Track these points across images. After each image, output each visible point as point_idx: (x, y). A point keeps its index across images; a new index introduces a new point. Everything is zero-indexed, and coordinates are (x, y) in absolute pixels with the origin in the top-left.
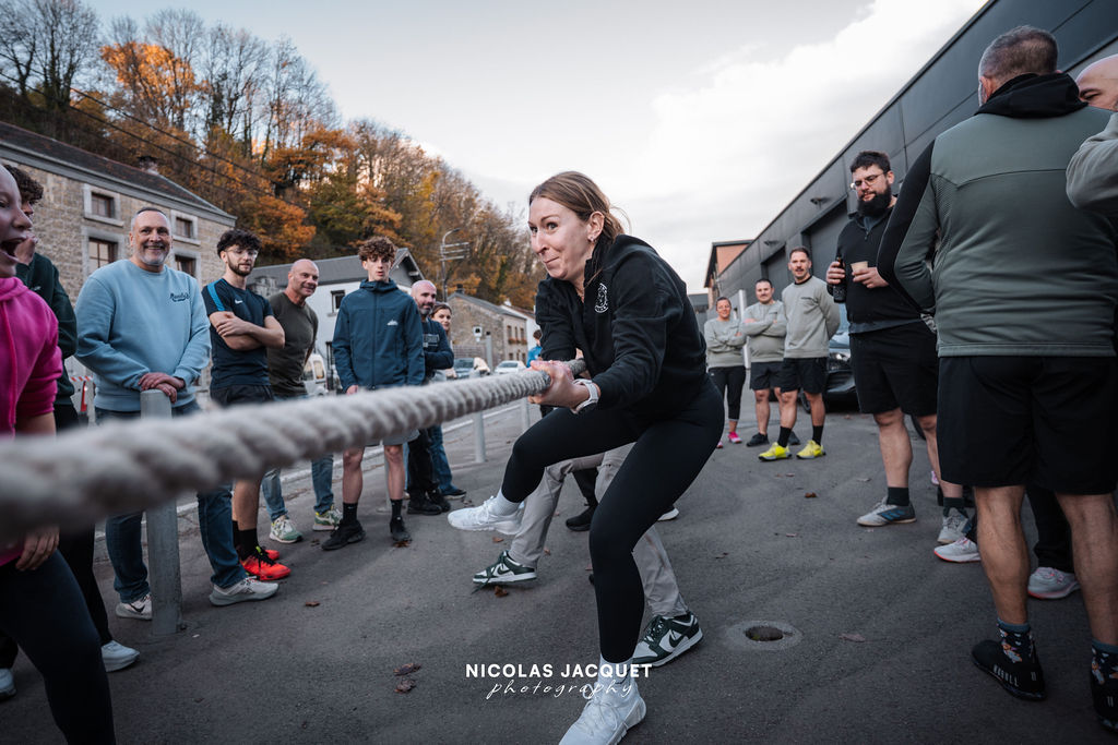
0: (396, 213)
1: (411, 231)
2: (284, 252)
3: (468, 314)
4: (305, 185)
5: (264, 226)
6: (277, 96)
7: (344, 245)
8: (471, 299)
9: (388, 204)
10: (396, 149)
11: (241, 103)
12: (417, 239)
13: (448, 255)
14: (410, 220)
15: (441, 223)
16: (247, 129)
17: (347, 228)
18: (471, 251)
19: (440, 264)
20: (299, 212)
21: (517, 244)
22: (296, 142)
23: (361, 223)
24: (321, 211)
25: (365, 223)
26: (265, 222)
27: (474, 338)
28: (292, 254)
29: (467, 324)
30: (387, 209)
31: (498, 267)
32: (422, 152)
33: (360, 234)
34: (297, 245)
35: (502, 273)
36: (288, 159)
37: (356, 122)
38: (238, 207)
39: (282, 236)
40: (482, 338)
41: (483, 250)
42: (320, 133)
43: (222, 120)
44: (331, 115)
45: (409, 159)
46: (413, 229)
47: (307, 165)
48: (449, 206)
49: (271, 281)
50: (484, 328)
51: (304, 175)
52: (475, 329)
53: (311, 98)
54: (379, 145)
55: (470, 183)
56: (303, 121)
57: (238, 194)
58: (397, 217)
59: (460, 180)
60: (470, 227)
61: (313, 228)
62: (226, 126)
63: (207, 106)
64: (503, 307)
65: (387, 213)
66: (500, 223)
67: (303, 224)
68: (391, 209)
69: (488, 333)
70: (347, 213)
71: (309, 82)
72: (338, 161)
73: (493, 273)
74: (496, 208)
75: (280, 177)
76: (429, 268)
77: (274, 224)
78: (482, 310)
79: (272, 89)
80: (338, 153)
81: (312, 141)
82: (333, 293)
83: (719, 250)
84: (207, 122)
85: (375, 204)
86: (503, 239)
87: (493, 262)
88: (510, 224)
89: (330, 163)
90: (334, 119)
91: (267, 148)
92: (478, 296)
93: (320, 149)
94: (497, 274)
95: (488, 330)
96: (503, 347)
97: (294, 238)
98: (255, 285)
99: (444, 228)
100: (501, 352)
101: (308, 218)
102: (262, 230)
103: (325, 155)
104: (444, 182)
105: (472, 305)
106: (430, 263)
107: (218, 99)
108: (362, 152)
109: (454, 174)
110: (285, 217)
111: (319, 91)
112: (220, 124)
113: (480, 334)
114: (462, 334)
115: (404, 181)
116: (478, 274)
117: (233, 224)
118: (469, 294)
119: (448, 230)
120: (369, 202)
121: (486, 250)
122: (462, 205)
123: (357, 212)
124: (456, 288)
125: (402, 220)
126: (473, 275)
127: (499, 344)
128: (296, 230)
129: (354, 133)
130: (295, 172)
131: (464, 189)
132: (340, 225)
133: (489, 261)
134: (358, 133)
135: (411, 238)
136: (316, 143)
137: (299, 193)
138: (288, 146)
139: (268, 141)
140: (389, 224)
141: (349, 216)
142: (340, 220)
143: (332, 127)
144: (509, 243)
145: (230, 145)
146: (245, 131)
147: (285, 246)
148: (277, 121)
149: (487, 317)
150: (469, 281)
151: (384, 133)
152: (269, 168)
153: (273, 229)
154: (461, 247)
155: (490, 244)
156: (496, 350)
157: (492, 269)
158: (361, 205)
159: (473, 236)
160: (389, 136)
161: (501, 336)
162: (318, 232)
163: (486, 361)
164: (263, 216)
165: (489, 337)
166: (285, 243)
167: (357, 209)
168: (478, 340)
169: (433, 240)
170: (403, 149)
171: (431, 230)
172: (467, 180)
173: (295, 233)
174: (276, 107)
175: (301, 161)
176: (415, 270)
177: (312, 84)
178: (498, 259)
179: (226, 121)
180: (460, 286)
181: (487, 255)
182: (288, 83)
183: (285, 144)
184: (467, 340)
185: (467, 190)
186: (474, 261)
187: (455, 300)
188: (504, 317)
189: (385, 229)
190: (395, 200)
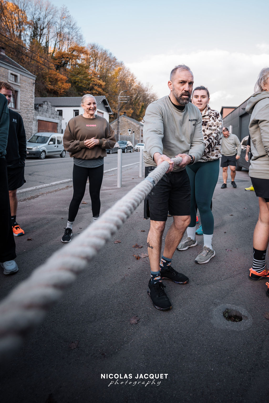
0: (103, 82)
1: (108, 89)
2: (58, 92)
3: (127, 124)
4: (69, 67)
5: (50, 81)
6: (60, 30)
7: (82, 92)
8: (129, 118)
9: (100, 78)
10: (105, 57)
11: (45, 31)
12: (111, 93)
13: (121, 100)
14: (108, 85)
15: (120, 88)
16: (47, 42)
17: (83, 86)
18: (131, 100)
19: (118, 103)
20: (65, 77)
21: (148, 99)
22: (66, 49)
23: (89, 84)
24: (74, 78)
25: (91, 85)
26: (51, 80)
27: (128, 133)
28: (61, 93)
29: (126, 127)
30: (100, 80)
31: (141, 107)
32: (116, 59)
33: (88, 88)
34: (63, 90)
35: (142, 109)
36: (62, 56)
37: (90, 44)
38: (40, 73)
39: (57, 86)
40: (131, 133)
41: (136, 99)
42: (76, 47)
43: (37, 37)
44: (81, 40)
45: (110, 61)
46: (109, 89)
47: (70, 59)
48: (124, 81)
49: (49, 103)
50: (132, 130)
51: (69, 63)
52: (129, 130)
53: (73, 33)
54: (99, 55)
55: (133, 73)
56: (70, 42)
57: (41, 67)
58: (104, 84)
59: (129, 72)
60: (131, 91)
61: (70, 84)
62: (38, 40)
63: (31, 31)
64: (141, 123)
65: (99, 81)
66: (143, 90)
67: (66, 82)
68: (101, 80)
69: (134, 132)
70: (84, 80)
71: (73, 26)
72: (82, 59)
73: (139, 109)
74: (142, 84)
75: (58, 63)
76: (114, 104)
77: (55, 81)
78: (133, 123)
79: (58, 27)
80: (83, 56)
81: (73, 50)
82: (74, 110)
83: (224, 109)
84: (31, 37)
85: (95, 78)
86: (143, 97)
87: (139, 105)
88: (147, 91)
89: (79, 59)
90: (82, 42)
91: (54, 50)
92: (132, 117)
93: (75, 53)
94: (140, 110)
95: (134, 131)
96: (139, 138)
97: (62, 87)
98: (42, 104)
99: (121, 90)
100: (138, 140)
101: (68, 80)
102: (50, 83)
103: (77, 56)
104: (123, 72)
105: (129, 120)
106: (115, 103)
107: (36, 28)
108: (92, 57)
109: (127, 69)
110: (59, 79)
111: (77, 30)
112: (36, 39)
113: (130, 132)
114: (124, 131)
115: (108, 70)
116: (133, 109)
117: (35, 79)
118: (128, 116)
119: (122, 90)
120: (93, 76)
121: (137, 100)
122: (129, 82)
123: (88, 80)
124: (123, 113)
125: (105, 85)
126: (130, 109)
127: (138, 136)
128: (63, 84)
129: (89, 49)
130: (65, 61)
131: (131, 75)
132: (81, 84)
133: (137, 104)
134: (91, 49)
135: (108, 92)
136: (74, 51)
137: (65, 70)
138: (63, 51)
139: (55, 47)
140: (100, 86)
141: (85, 81)
142: (81, 82)
143: (81, 45)
144: (146, 98)
145: (39, 48)
146: (46, 43)
147: (58, 90)
148: (59, 40)
149: (134, 125)
150: (129, 111)
151: (101, 50)
152: (54, 59)
153: (54, 83)
154: (127, 98)
155: (138, 98)
156: (136, 139)
157: (138, 107)
158: (90, 77)
159: (132, 94)
160: (103, 52)
161: (139, 133)
162: (72, 86)
163: (132, 143)
164: (50, 78)
165: (134, 133)
166: (58, 89)
167: (88, 79)
168: (130, 134)
169: (116, 94)
170: (108, 57)
171: (116, 90)
172: (132, 72)
173: (63, 85)
174: (59, 34)
175: (67, 58)
176: (108, 105)
177: (74, 27)
178: (141, 103)
179: (39, 38)
180: (125, 113)
181: (137, 102)
182: (64, 25)
183: (62, 49)
184: (125, 134)
185: (132, 76)
186: (131, 104)
187: (123, 118)
188: (141, 126)
189: (98, 88)
190: (103, 77)
